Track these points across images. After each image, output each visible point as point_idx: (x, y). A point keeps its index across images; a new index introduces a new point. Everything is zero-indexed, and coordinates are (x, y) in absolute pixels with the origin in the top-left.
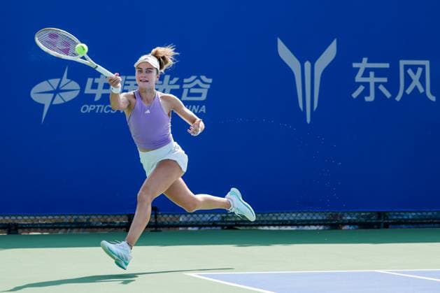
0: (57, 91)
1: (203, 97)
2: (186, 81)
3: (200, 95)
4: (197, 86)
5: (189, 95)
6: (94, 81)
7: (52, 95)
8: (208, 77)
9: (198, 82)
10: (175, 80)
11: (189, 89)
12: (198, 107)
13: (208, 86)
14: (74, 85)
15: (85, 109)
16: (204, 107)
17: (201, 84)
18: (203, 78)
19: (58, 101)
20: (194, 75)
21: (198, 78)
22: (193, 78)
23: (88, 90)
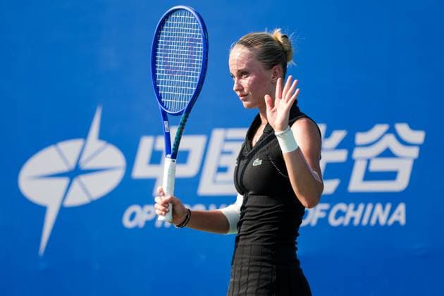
0: (75, 173)
1: (401, 184)
2: (361, 138)
3: (391, 176)
4: (387, 154)
5: (369, 176)
6: (155, 143)
7: (64, 182)
8: (414, 127)
9: (390, 141)
10: (338, 136)
11: (369, 161)
12: (388, 207)
13: (414, 152)
14: (112, 157)
15: (133, 216)
16: (401, 208)
17: (397, 148)
18: (403, 129)
19: (77, 197)
20: (382, 122)
21: (392, 131)
22: (380, 129)
23: (142, 169)
